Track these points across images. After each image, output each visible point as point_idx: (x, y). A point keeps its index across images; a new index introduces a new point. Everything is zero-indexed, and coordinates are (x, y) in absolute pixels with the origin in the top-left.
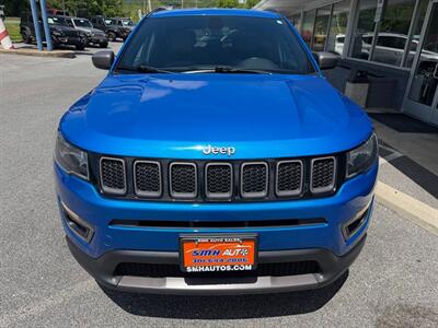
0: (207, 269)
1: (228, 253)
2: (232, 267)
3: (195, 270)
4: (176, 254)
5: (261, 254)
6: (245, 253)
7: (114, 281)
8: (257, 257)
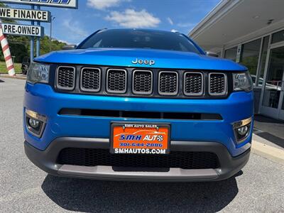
0: (131, 151)
1: (147, 138)
2: (150, 150)
3: (121, 151)
4: (107, 140)
5: (172, 142)
6: (161, 139)
7: (55, 167)
8: (169, 145)
